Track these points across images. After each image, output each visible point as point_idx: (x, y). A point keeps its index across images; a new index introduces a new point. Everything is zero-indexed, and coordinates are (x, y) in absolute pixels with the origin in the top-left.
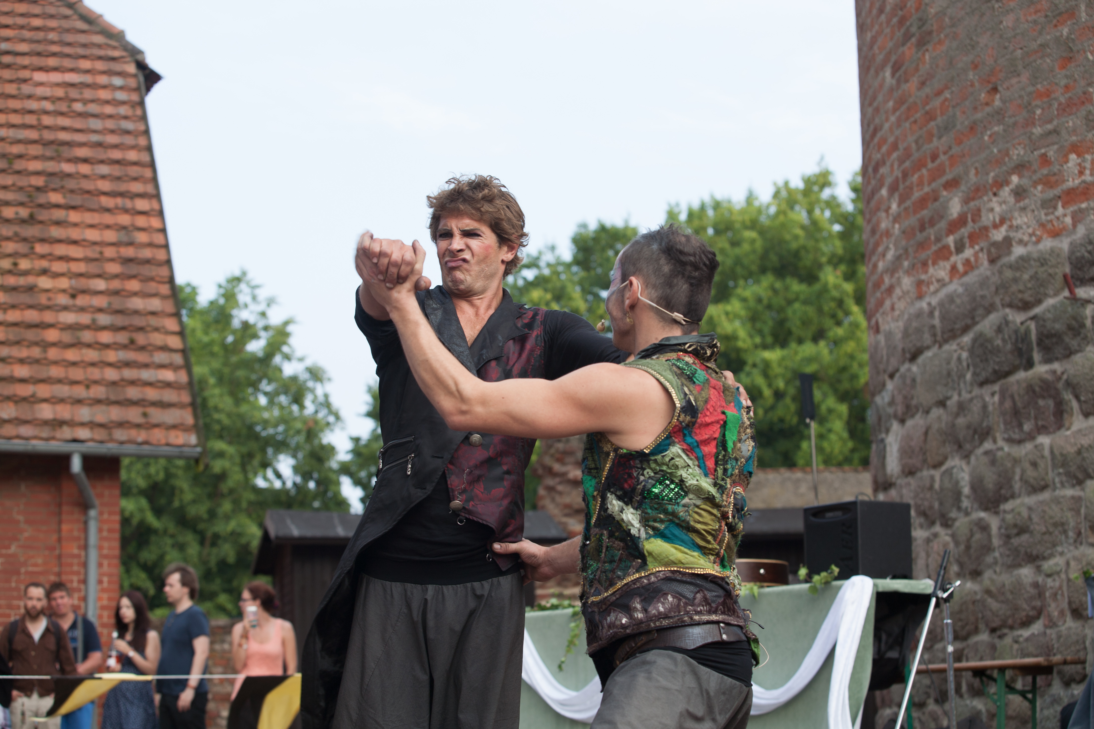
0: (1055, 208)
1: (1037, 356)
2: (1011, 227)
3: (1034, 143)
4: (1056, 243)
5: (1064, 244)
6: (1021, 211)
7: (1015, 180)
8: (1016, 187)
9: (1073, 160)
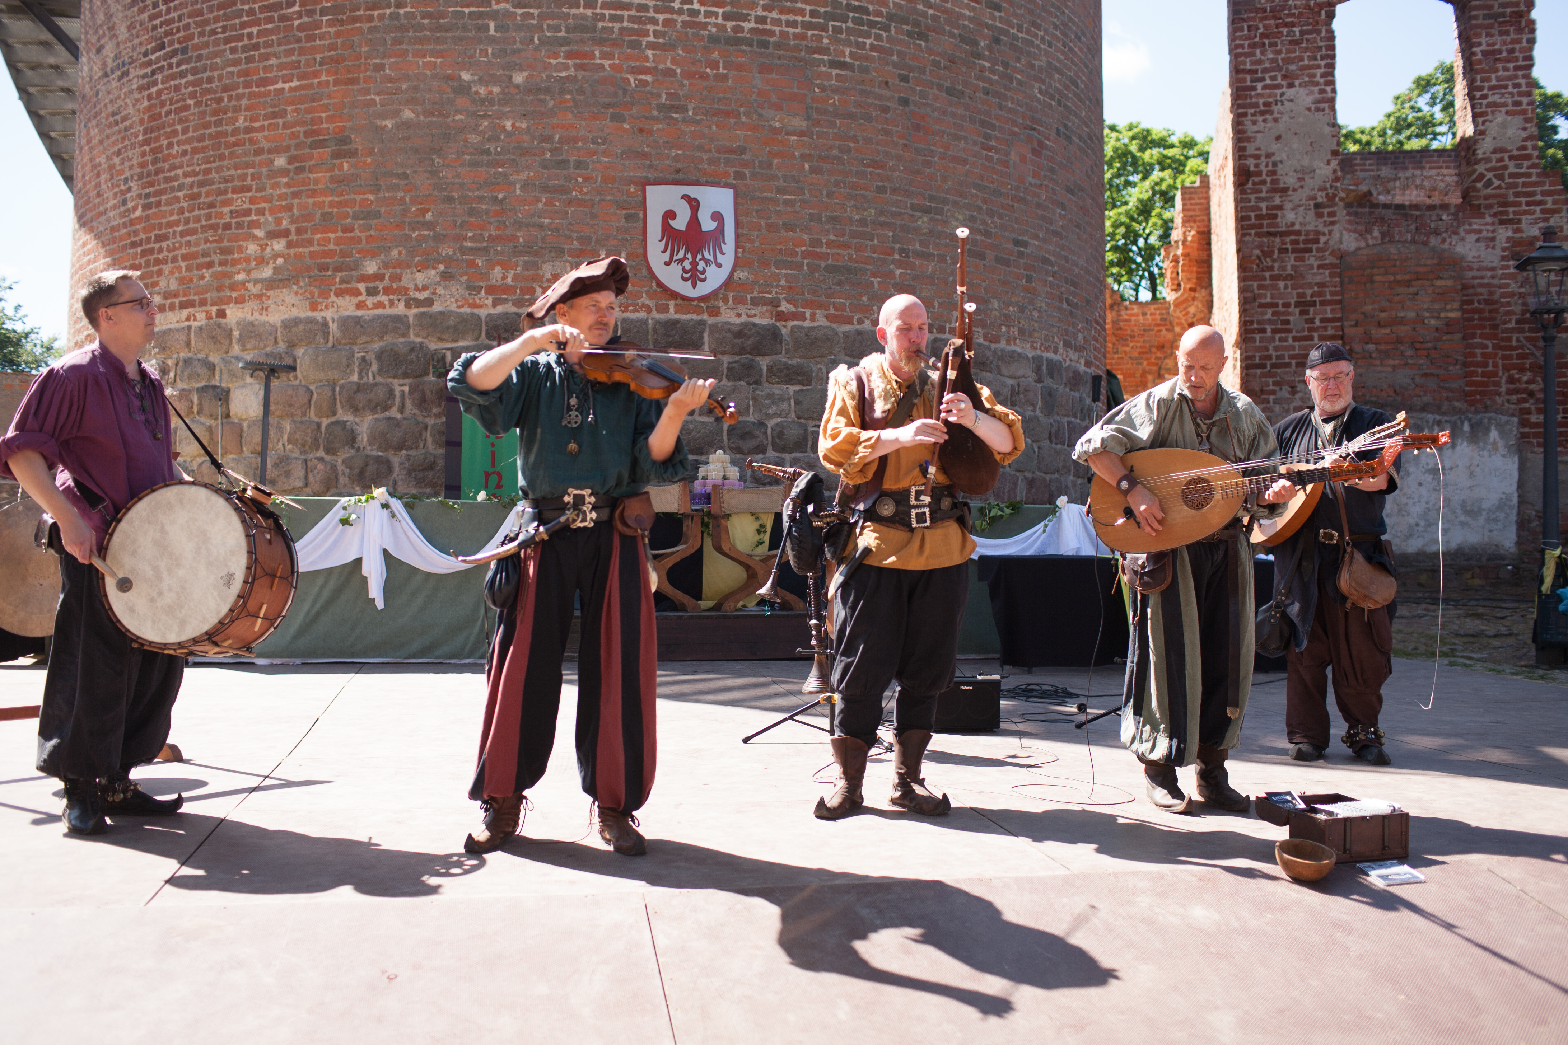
0: (479, 292)
2: (434, 293)
3: (464, 251)
4: (476, 311)
5: (483, 313)
6: (445, 288)
7: (442, 267)
8: (443, 272)
9: (498, 270)
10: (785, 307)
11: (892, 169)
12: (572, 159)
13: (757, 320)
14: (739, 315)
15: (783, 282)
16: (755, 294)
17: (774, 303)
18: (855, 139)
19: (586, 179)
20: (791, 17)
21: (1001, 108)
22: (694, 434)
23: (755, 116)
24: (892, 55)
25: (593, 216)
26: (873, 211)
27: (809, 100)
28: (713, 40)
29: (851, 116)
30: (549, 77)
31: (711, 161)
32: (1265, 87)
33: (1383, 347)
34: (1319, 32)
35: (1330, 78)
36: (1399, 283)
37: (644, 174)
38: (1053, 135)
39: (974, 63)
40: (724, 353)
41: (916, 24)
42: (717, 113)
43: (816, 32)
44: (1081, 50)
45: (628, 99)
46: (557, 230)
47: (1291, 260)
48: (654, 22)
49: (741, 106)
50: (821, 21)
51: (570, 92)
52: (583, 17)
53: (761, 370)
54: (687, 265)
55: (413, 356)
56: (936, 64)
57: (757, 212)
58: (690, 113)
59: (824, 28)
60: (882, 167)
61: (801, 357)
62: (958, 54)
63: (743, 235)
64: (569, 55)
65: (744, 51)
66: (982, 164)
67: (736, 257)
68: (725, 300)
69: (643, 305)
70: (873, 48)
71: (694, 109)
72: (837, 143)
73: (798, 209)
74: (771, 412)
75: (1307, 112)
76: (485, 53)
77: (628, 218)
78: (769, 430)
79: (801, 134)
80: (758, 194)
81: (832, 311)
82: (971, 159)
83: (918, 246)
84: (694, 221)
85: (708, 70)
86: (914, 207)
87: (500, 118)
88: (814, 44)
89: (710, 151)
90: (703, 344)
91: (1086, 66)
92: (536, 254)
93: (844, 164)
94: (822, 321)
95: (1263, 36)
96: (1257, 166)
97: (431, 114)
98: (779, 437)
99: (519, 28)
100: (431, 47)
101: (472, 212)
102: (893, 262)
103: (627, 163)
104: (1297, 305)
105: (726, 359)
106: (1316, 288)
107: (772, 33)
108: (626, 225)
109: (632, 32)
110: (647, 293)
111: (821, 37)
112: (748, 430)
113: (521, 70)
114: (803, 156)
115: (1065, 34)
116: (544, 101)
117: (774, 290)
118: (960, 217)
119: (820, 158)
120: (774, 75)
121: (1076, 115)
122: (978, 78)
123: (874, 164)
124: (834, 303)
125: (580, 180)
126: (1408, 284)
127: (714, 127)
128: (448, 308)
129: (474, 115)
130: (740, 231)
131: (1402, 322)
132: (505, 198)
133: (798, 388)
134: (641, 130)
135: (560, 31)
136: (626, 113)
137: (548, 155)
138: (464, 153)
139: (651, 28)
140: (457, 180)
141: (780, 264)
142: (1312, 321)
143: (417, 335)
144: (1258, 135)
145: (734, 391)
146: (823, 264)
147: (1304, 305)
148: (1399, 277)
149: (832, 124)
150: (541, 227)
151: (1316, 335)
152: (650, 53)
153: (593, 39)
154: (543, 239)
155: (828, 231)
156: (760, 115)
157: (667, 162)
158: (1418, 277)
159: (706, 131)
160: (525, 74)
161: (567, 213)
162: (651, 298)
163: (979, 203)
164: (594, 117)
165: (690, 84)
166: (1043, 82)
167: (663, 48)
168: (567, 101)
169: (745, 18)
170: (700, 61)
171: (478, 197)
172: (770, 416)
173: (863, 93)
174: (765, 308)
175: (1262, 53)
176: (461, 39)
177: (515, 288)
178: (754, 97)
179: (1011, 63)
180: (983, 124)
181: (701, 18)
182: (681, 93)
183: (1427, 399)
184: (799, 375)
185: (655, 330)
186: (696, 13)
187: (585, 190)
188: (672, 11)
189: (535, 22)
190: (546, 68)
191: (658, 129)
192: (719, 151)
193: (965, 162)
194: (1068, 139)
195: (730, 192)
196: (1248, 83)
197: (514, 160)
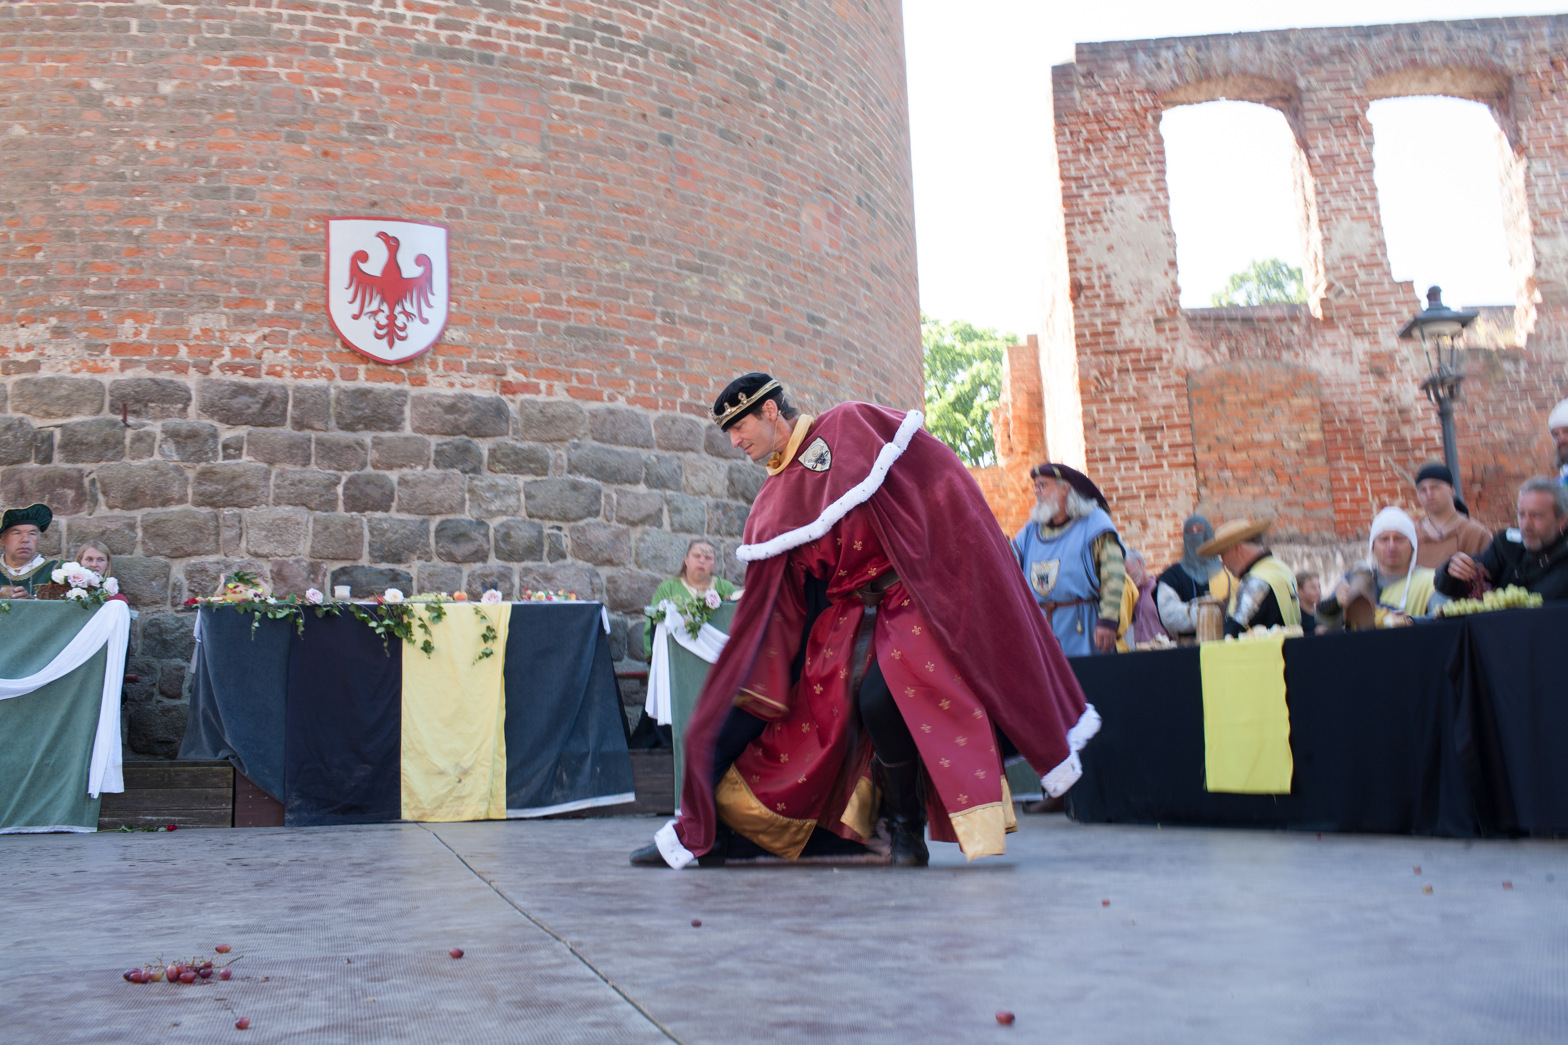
0: (102, 352)
1: (57, 456)
2: (41, 354)
3: (84, 300)
4: (98, 377)
5: (106, 379)
6: (58, 346)
7: (53, 321)
8: (55, 327)
9: (129, 323)
10: (513, 376)
11: (652, 217)
12: (234, 186)
13: (476, 392)
14: (452, 385)
15: (510, 345)
16: (474, 359)
17: (498, 372)
18: (604, 178)
19: (251, 211)
20: (522, 31)
21: (788, 161)
22: (389, 534)
23: (475, 143)
24: (650, 84)
25: (259, 257)
26: (627, 265)
27: (545, 128)
28: (423, 50)
29: (600, 151)
30: (207, 86)
31: (417, 195)
32: (1094, 194)
33: (1240, 474)
34: (1146, 136)
35: (1161, 183)
36: (1253, 403)
37: (328, 207)
38: (853, 203)
39: (754, 106)
40: (431, 432)
41: (681, 52)
42: (425, 137)
43: (554, 50)
44: (884, 118)
45: (309, 116)
46: (211, 273)
47: (1132, 380)
48: (346, 25)
49: (457, 130)
50: (561, 37)
51: (233, 105)
52: (255, 17)
53: (480, 455)
54: (382, 319)
55: (9, 436)
56: (706, 102)
57: (476, 257)
58: (391, 136)
59: (564, 47)
60: (639, 212)
61: (533, 439)
62: (734, 93)
63: (458, 285)
64: (234, 62)
65: (463, 66)
66: (767, 223)
67: (449, 313)
68: (433, 365)
69: (324, 370)
70: (626, 74)
71: (396, 131)
72: (581, 181)
73: (530, 256)
74: (493, 508)
75: (1140, 221)
76: (123, 56)
77: (305, 260)
78: (491, 532)
79: (535, 167)
80: (477, 236)
81: (575, 383)
82: (752, 215)
83: (686, 312)
84: (392, 266)
85: (415, 86)
86: (679, 264)
87: (140, 135)
88: (552, 64)
89: (416, 181)
90: (404, 420)
91: (891, 139)
92: (182, 303)
93: (589, 206)
94: (561, 395)
95: (1087, 141)
96: (1088, 279)
97: (48, 129)
98: (504, 541)
99: (170, 27)
100: (52, 49)
101: (97, 252)
102: (655, 327)
103: (305, 192)
104: (1143, 429)
105: (434, 441)
106: (1162, 411)
107: (497, 47)
108: (302, 269)
109: (318, 37)
110: (329, 353)
111: (561, 55)
112: (462, 530)
113: (171, 77)
114: (537, 193)
115: (865, 96)
116: (198, 116)
117: (498, 355)
118: (740, 282)
119: (559, 196)
120: (500, 96)
121: (880, 187)
122: (758, 123)
123: (628, 209)
124: (577, 374)
125: (243, 212)
126: (1262, 404)
127: (422, 154)
128: (61, 374)
129: (107, 131)
130: (454, 280)
131: (1259, 445)
132: (142, 234)
133: (530, 478)
134: (326, 154)
135: (223, 32)
136: (307, 133)
137: (202, 181)
138: (90, 178)
139: (341, 32)
140: (79, 212)
141: (505, 323)
142: (1160, 447)
143: (16, 409)
144: (1089, 247)
145: (444, 480)
146: (562, 325)
147: (1150, 431)
148: (1252, 396)
149: (575, 158)
150: (190, 270)
151: (1165, 463)
152: (339, 62)
153: (266, 43)
154: (191, 287)
155: (569, 285)
156: (482, 142)
157: (359, 193)
158: (1272, 395)
159: (411, 158)
160: (175, 82)
161: (224, 253)
162: (333, 361)
163: (764, 267)
164: (265, 136)
165: (393, 101)
166: (839, 141)
167: (359, 57)
168: (229, 115)
169: (463, 27)
170: (405, 75)
171: (106, 232)
172: (492, 514)
173: (615, 125)
174: (486, 376)
175: (1087, 159)
176: (92, 39)
177: (152, 346)
178: (474, 120)
179: (801, 113)
180: (766, 176)
181: (407, 25)
182: (379, 111)
183: (1293, 529)
184: (530, 461)
185: (338, 401)
186: (401, 18)
187: (249, 224)
188: (369, 14)
189: (189, 21)
190: (203, 75)
191: (349, 154)
192: (427, 183)
193: (745, 217)
194: (872, 212)
195: (441, 233)
196: (1075, 190)
197: (156, 187)
